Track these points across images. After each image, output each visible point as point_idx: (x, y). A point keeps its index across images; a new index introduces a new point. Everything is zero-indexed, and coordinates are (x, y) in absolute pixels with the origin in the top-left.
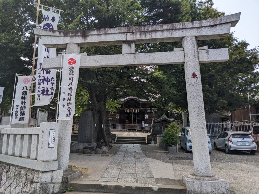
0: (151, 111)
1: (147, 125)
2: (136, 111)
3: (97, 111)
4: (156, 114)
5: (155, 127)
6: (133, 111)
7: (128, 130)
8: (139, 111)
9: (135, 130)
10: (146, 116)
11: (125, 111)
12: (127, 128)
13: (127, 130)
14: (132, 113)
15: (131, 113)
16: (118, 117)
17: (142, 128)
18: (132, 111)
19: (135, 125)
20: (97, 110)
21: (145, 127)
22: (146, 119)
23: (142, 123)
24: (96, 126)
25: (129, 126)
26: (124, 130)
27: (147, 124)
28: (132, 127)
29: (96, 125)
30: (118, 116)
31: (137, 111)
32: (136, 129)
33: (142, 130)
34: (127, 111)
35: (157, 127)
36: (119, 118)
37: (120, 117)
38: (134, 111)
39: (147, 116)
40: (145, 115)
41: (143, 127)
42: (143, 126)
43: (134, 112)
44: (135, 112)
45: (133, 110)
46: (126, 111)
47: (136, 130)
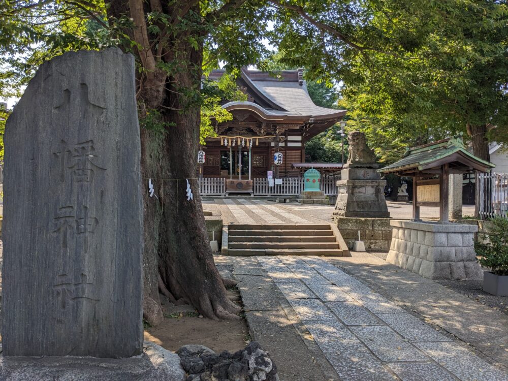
0: (286, 144)
1: (279, 181)
2: (250, 142)
3: (159, 108)
4: (357, 144)
5: (357, 190)
6: (243, 142)
7: (230, 194)
8: (257, 144)
9: (249, 194)
10: (278, 158)
11: (220, 142)
12: (226, 189)
13: (227, 195)
14: (240, 148)
15: (235, 150)
16: (202, 159)
17: (266, 188)
18: (239, 143)
19: (247, 182)
20: (155, 104)
21: (276, 187)
22: (277, 166)
23: (266, 176)
24: (152, 190)
25: (232, 183)
26: (218, 194)
27: (280, 177)
28: (240, 185)
29: (151, 186)
30: (202, 156)
31: (254, 143)
32: (251, 191)
33: (267, 194)
34: (226, 144)
35: (363, 190)
36: (204, 161)
37: (206, 158)
38: (246, 142)
39: (280, 157)
40: (276, 155)
41: (270, 186)
42: (271, 184)
43: (243, 145)
44: (248, 145)
45: (241, 142)
46: (222, 144)
47: (252, 196)
